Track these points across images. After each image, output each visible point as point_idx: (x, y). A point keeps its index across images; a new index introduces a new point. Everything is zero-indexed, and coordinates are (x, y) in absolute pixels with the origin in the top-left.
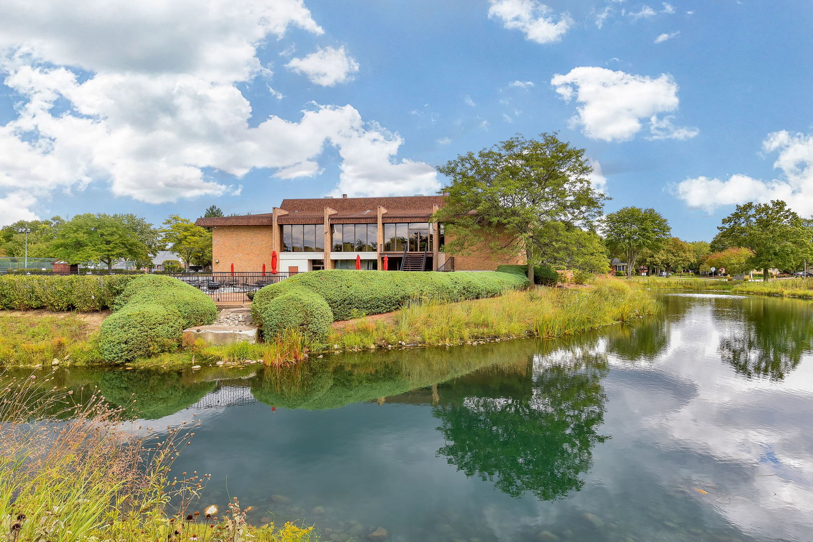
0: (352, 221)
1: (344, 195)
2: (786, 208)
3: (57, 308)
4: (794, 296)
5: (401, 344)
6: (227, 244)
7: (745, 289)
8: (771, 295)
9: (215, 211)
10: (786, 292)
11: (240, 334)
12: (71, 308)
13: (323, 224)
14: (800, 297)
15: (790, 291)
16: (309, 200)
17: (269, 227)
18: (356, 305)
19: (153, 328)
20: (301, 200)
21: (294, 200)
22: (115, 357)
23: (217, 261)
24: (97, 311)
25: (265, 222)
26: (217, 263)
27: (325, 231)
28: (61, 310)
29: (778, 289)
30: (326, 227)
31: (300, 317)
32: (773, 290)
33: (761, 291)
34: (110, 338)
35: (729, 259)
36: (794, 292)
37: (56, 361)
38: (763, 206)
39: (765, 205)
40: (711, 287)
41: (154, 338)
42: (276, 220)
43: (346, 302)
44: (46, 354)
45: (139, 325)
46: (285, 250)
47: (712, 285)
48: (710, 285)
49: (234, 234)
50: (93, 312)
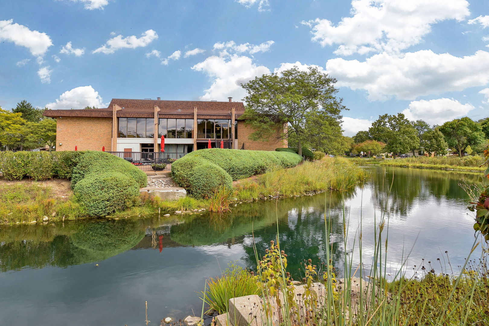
0: (183, 117)
1: (158, 98)
2: (405, 118)
3: (15, 177)
4: (414, 167)
5: (270, 197)
6: (70, 131)
7: (387, 164)
8: (402, 167)
9: (25, 104)
10: (410, 165)
11: (178, 192)
12: (26, 177)
13: (154, 118)
14: (418, 167)
15: (412, 164)
16: (134, 100)
17: (111, 119)
18: (235, 172)
19: (126, 189)
20: (127, 100)
21: (121, 100)
22: (100, 212)
23: (61, 144)
24: (49, 179)
25: (105, 115)
26: (61, 145)
27: (155, 123)
28: (18, 179)
29: (405, 163)
30: (156, 120)
31: (219, 180)
32: (403, 164)
33: (396, 165)
34: (94, 198)
35: (367, 147)
36: (414, 165)
37: (46, 218)
38: (392, 117)
39: (394, 116)
40: (368, 163)
41: (128, 196)
42: (116, 114)
43: (231, 170)
44: (39, 212)
45: (116, 187)
46: (121, 136)
47: (368, 161)
48: (367, 162)
49: (77, 123)
50: (46, 180)
